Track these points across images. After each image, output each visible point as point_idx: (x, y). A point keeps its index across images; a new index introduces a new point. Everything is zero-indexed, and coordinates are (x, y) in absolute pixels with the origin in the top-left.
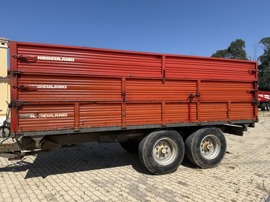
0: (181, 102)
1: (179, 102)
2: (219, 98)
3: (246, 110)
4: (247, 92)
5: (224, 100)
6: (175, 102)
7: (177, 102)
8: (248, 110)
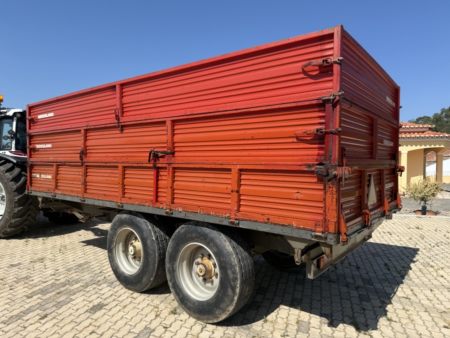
0: (141, 165)
1: (139, 165)
2: (208, 158)
3: (295, 196)
4: (300, 139)
5: (219, 162)
6: (134, 165)
7: (136, 165)
8: (299, 196)
